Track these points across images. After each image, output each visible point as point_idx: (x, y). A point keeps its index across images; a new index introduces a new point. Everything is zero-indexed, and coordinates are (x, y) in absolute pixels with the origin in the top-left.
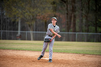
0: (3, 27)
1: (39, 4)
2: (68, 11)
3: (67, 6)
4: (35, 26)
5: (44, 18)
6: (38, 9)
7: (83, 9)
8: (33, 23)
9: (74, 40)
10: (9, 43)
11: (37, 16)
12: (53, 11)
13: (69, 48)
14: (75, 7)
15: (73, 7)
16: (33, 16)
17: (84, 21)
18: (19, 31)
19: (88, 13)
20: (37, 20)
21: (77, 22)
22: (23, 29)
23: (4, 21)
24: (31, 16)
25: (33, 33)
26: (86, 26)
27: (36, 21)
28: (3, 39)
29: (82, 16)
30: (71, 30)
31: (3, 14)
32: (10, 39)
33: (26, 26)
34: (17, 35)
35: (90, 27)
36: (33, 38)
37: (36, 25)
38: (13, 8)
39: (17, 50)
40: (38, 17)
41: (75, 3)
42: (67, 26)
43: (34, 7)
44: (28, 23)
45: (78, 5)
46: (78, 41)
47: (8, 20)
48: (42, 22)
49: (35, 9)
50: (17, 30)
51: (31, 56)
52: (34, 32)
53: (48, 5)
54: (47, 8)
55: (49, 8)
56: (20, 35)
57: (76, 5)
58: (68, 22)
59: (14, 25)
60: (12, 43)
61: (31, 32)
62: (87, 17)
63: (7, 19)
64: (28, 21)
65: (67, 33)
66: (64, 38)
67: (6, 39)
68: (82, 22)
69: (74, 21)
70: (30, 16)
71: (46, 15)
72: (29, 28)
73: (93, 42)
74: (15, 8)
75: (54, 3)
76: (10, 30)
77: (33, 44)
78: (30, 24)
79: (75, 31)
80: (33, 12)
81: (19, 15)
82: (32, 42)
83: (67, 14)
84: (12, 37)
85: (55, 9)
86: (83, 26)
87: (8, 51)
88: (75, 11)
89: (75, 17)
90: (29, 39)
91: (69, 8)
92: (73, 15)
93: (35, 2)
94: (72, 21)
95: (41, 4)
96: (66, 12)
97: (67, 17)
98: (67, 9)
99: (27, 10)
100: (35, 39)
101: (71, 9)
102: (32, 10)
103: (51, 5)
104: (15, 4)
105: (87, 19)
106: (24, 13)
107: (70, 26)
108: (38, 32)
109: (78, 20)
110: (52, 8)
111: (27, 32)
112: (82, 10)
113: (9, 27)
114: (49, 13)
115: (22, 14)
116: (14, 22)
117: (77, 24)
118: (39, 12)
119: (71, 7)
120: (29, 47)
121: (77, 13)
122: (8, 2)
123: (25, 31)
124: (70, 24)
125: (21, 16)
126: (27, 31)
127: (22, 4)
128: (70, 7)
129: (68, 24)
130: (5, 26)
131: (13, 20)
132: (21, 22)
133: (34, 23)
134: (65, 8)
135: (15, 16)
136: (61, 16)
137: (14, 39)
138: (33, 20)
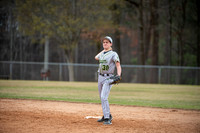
0: (14, 54)
1: (85, 9)
2: (142, 24)
3: (141, 13)
4: (77, 53)
5: (95, 37)
6: (84, 19)
7: (174, 19)
8: (73, 46)
9: (155, 81)
10: (27, 87)
11: (81, 32)
12: (114, 24)
13: (144, 97)
14: (158, 15)
15: (152, 16)
16: (74, 33)
17: (175, 42)
18: (46, 63)
19: (183, 27)
20: (83, 41)
21: (160, 45)
22: (54, 58)
23: (17, 43)
24: (70, 32)
25: (74, 67)
26: (178, 52)
27: (79, 44)
28: (14, 78)
29: (171, 32)
30: (150, 60)
31: (15, 28)
32: (28, 78)
33: (59, 52)
34: (42, 71)
35: (187, 55)
36: (75, 77)
37: (80, 51)
38: (35, 17)
39: (41, 100)
40: (83, 35)
41: (156, 7)
42: (141, 53)
43: (75, 15)
44: (64, 47)
45: (162, 11)
46: (162, 83)
47: (25, 41)
48: (91, 44)
49: (78, 20)
50: (42, 60)
51: (69, 112)
52: (76, 64)
53: (104, 12)
54: (101, 18)
55: (105, 16)
56: (49, 71)
57: (159, 11)
58: (142, 45)
59: (35, 51)
60: (32, 87)
61: (70, 65)
62: (180, 34)
63: (23, 38)
64: (63, 43)
65: (140, 66)
66: (136, 77)
67: (19, 78)
68: (171, 44)
69: (156, 42)
70: (67, 33)
71: (100, 32)
72: (65, 57)
73: (193, 84)
74: (39, 16)
75: (115, 7)
76: (27, 60)
77: (75, 88)
78: (68, 48)
79: (156, 63)
80: (74, 26)
81: (46, 31)
82: (71, 84)
83: (142, 29)
84: (33, 74)
85: (118, 20)
86: (173, 53)
87: (24, 102)
88: (157, 24)
89: (156, 35)
90: (66, 78)
91: (144, 18)
92: (152, 31)
93: (78, 4)
94: (151, 42)
95: (90, 8)
96: (139, 25)
97: (142, 35)
98: (141, 19)
99: (61, 21)
100: (78, 79)
101: (149, 18)
102: (72, 21)
103: (110, 12)
104: (39, 10)
105: (180, 39)
106: (57, 27)
107: (147, 53)
108: (82, 65)
109: (162, 42)
110: (110, 16)
111: (61, 64)
112: (171, 21)
113: (26, 55)
114: (106, 27)
115: (51, 29)
116: (36, 45)
117: (160, 48)
118: (85, 26)
119: (149, 14)
120: (66, 94)
121: (160, 27)
122: (25, 5)
123: (58, 62)
124: (147, 49)
125: (51, 33)
126: (62, 62)
127: (53, 10)
128: (147, 15)
129: (142, 50)
130: (19, 53)
131: (33, 41)
132: (50, 45)
133: (75, 47)
134: (137, 18)
135: (37, 34)
136: (129, 34)
137: (35, 79)
138: (73, 40)
